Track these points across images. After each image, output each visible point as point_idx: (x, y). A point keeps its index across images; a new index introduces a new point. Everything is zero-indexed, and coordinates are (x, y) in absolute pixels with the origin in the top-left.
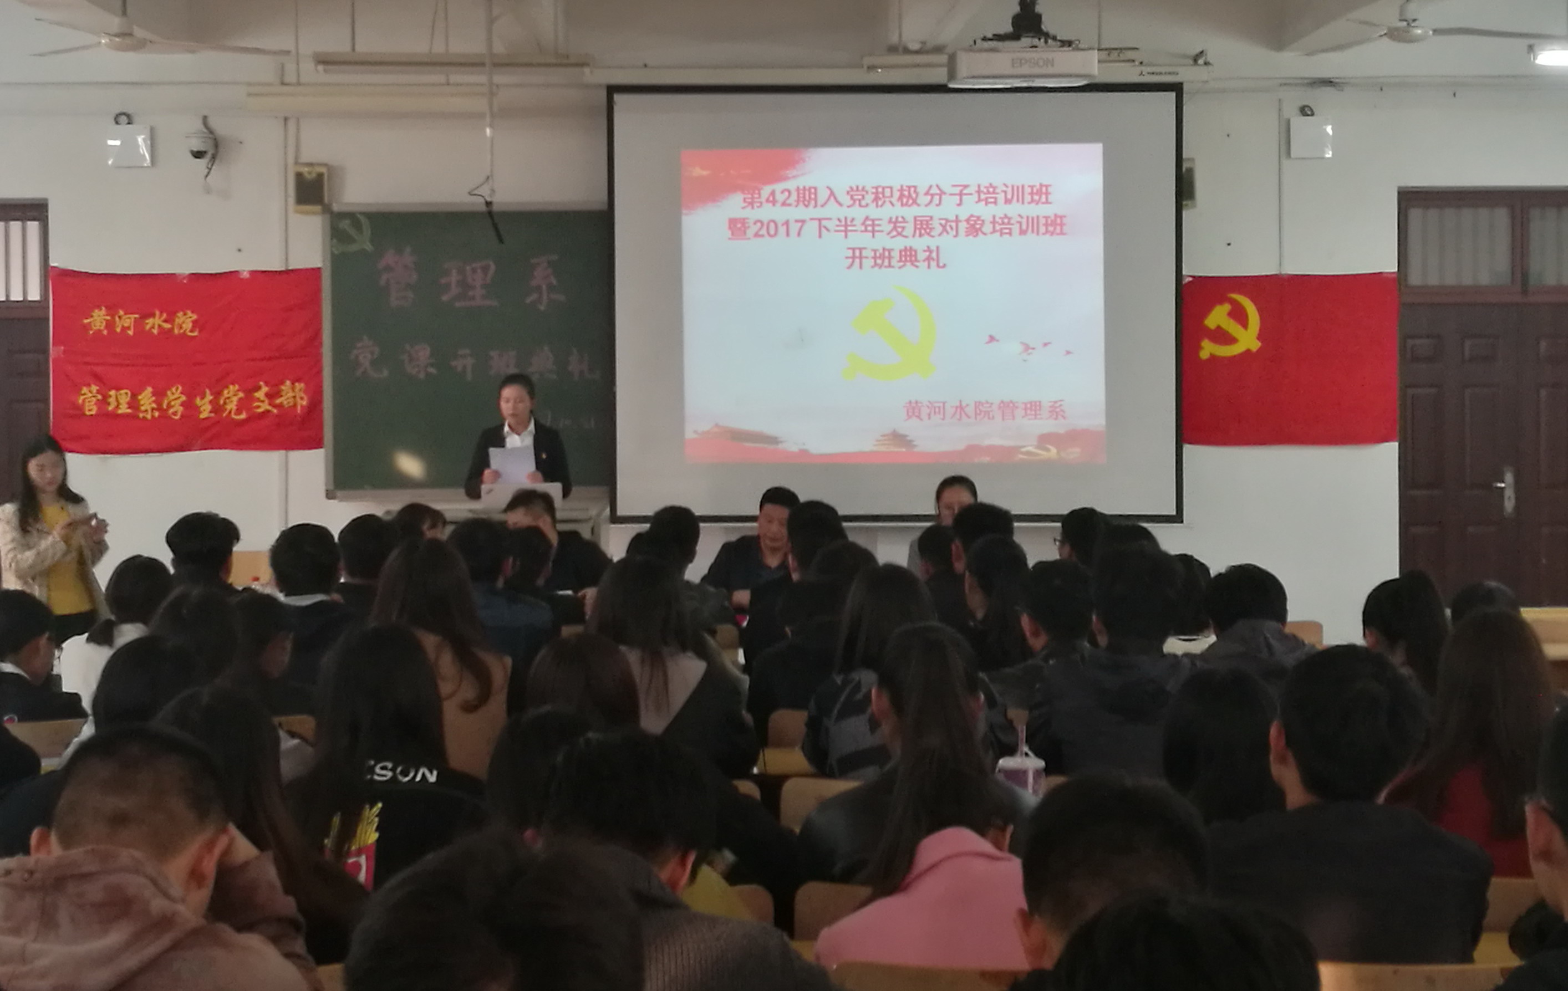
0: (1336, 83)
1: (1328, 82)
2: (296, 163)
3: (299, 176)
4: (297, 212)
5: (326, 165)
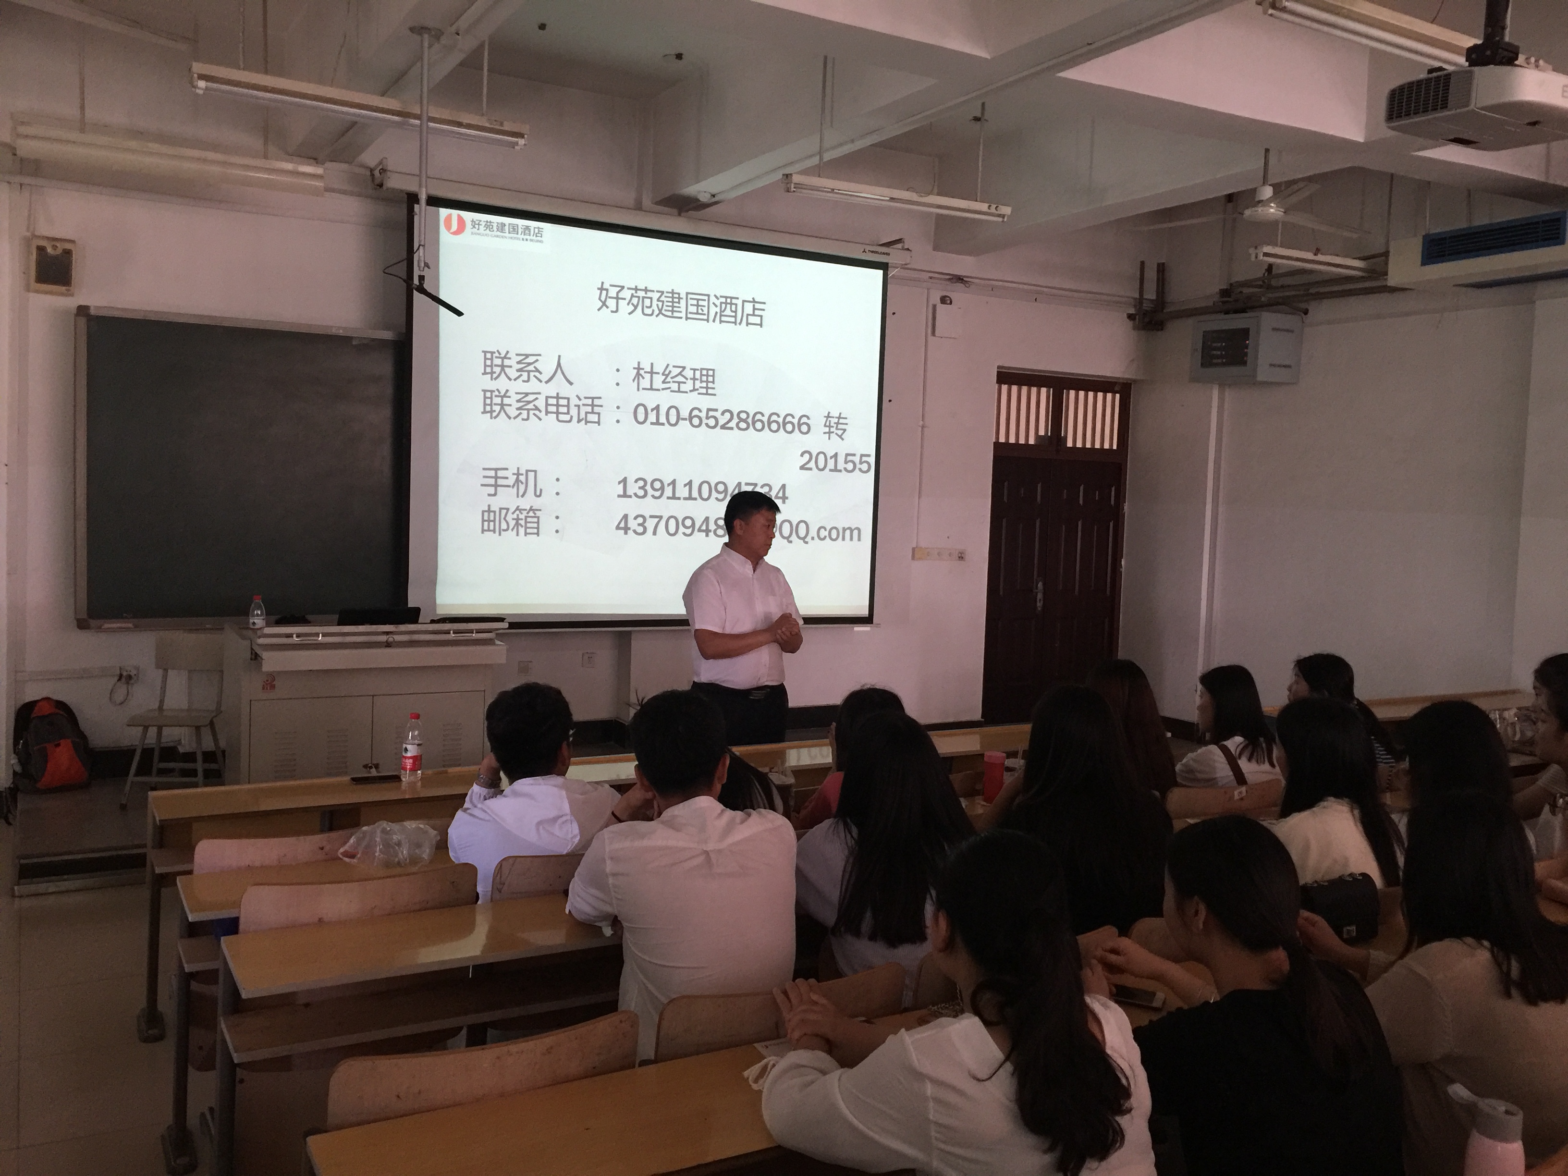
0: (966, 281)
1: (959, 279)
2: (36, 234)
3: (41, 249)
4: (35, 290)
5: (73, 242)
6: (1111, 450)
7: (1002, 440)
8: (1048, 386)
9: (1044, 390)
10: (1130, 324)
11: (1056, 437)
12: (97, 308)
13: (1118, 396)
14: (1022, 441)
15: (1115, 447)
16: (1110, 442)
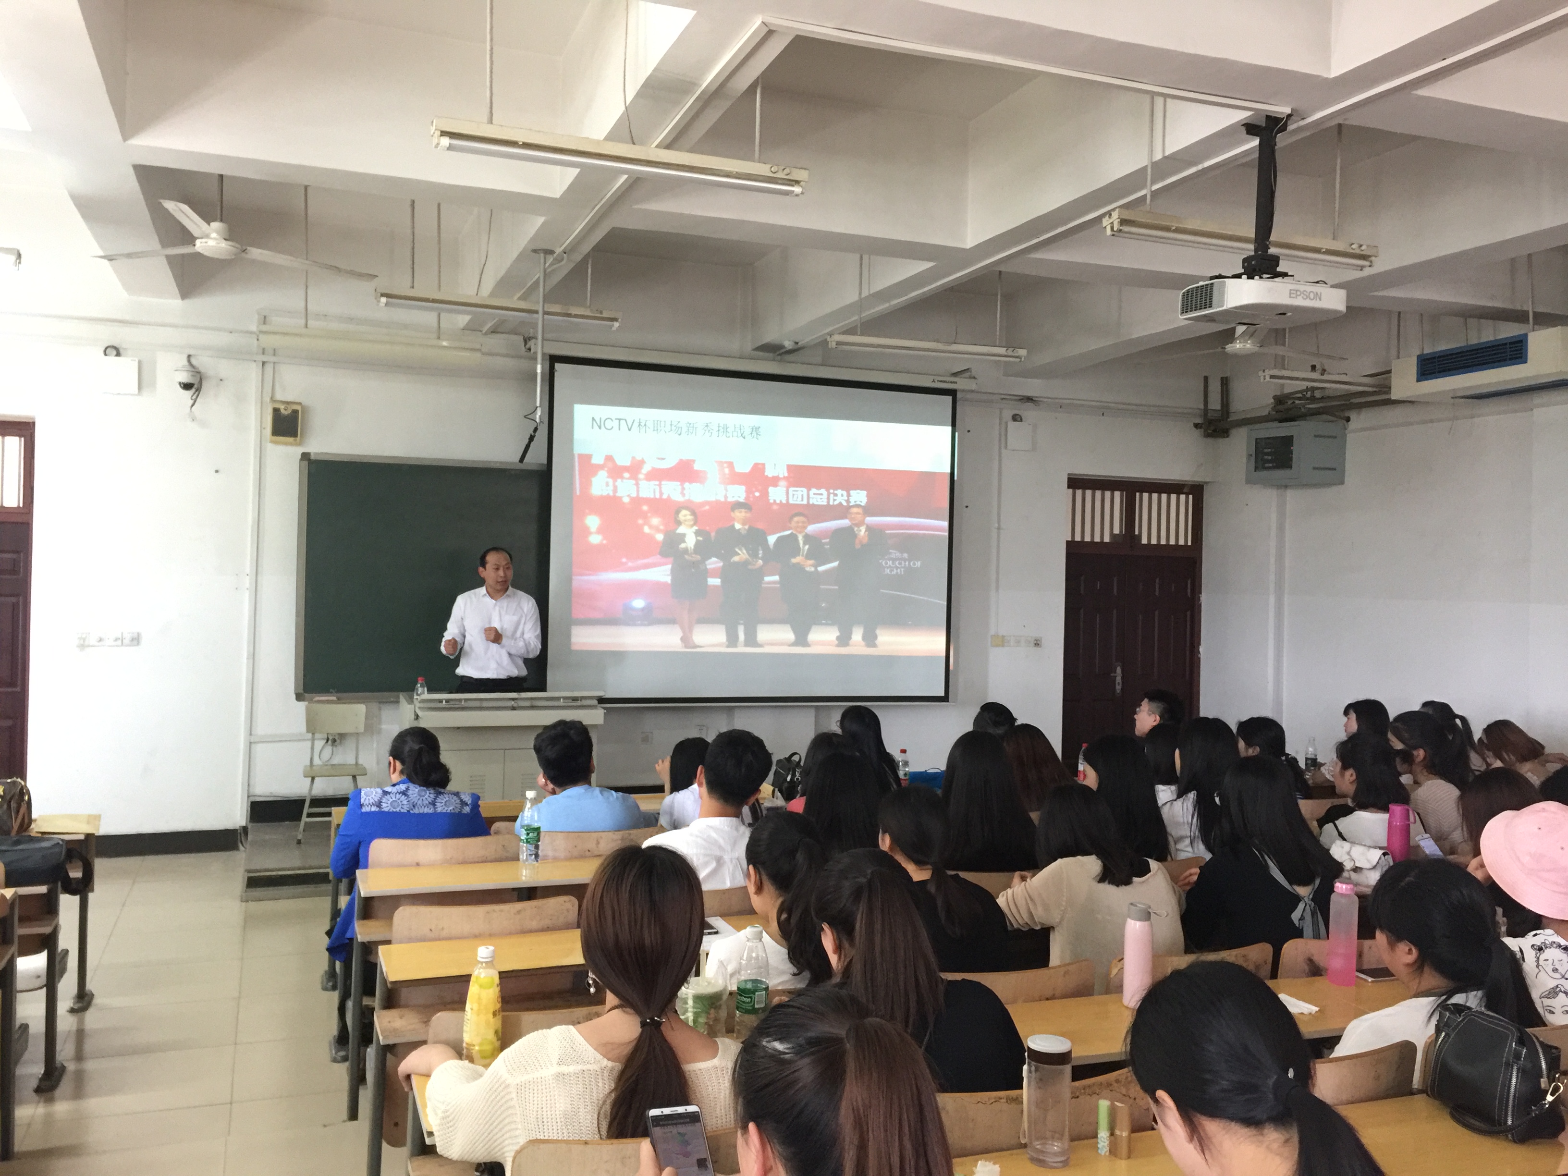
0: (1035, 401)
1: (1029, 399)
2: (273, 400)
3: (276, 411)
4: (272, 442)
5: (300, 404)
6: (1186, 546)
7: (1078, 538)
8: (1121, 490)
9: (1117, 494)
10: (1197, 433)
11: (1129, 535)
12: (316, 454)
13: (1191, 497)
14: (1097, 539)
15: (1189, 543)
16: (1184, 539)
